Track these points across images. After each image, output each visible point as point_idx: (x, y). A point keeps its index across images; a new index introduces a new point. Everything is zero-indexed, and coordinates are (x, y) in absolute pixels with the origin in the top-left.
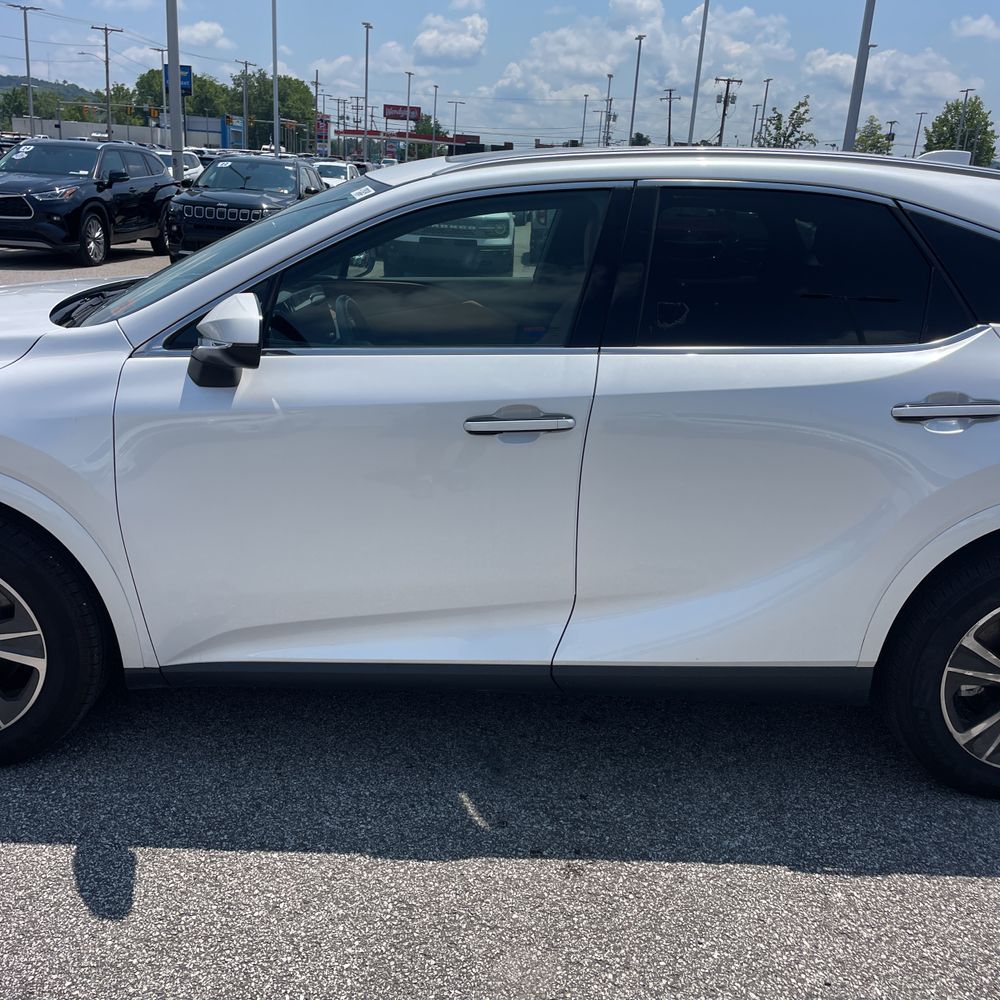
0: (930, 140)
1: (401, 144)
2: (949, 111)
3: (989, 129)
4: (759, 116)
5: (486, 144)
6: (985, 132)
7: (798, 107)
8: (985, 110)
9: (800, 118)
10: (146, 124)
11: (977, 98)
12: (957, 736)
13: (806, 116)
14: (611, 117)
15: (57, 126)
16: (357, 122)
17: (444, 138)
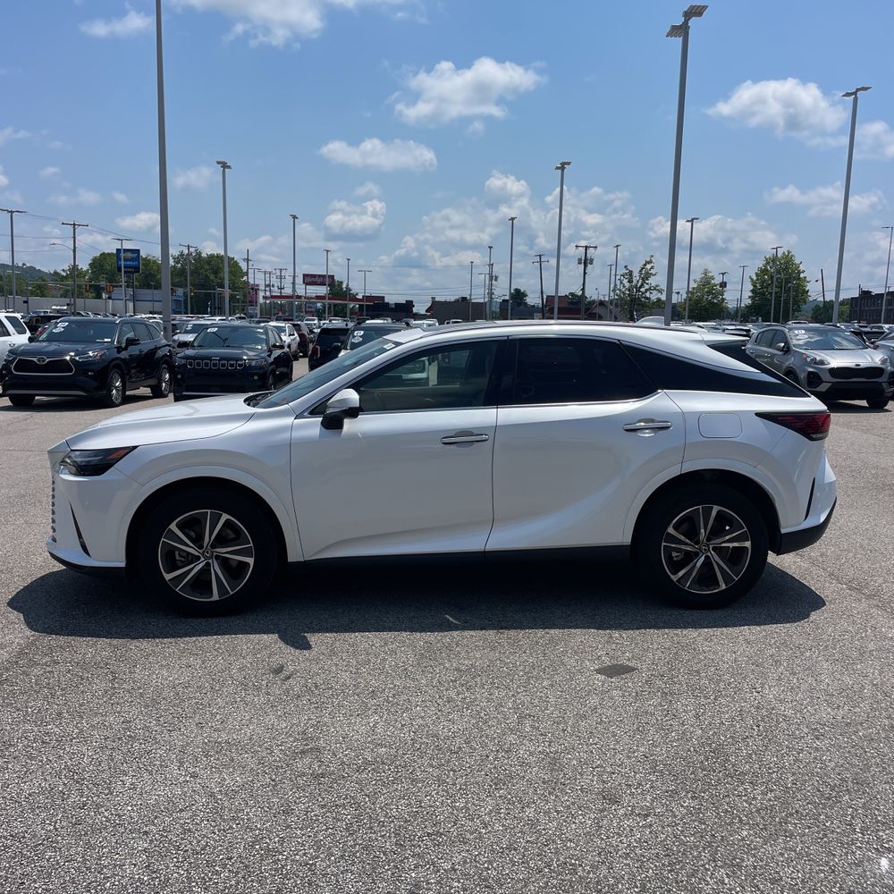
0: (755, 286)
1: (319, 305)
2: (768, 263)
3: (802, 275)
4: (613, 273)
5: (391, 302)
6: (799, 279)
7: (645, 265)
8: (797, 262)
9: (648, 273)
10: (99, 297)
11: (789, 252)
12: (672, 577)
13: (653, 271)
14: (493, 278)
15: (24, 302)
16: (281, 289)
17: (354, 298)
